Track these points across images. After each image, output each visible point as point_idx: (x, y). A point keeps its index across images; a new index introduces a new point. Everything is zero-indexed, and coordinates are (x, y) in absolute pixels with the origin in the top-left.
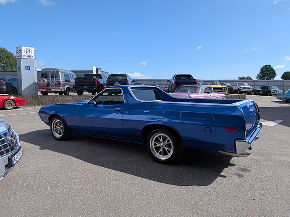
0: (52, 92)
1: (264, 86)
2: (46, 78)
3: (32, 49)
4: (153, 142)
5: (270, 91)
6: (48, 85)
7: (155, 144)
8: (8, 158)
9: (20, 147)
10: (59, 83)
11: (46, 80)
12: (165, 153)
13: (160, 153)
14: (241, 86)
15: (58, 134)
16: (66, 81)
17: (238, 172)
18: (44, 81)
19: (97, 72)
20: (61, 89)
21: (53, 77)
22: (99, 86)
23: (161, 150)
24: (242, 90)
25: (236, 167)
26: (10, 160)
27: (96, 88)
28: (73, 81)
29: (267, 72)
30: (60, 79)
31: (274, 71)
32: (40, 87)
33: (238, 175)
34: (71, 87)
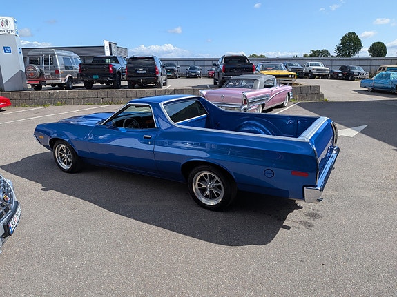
0: (49, 85)
1: (345, 66)
2: (36, 64)
3: (11, 20)
4: (197, 182)
5: (352, 74)
6: (41, 74)
7: (199, 185)
8: (4, 225)
9: (17, 203)
10: (57, 72)
11: (37, 68)
12: (213, 197)
13: (207, 197)
14: (314, 67)
15: (65, 163)
16: (67, 68)
17: (305, 219)
18: (34, 69)
19: (111, 54)
20: (61, 80)
21: (46, 63)
22: (114, 75)
23: (208, 193)
24: (315, 72)
25: (303, 210)
26: (6, 227)
27: (111, 78)
28: (76, 67)
29: (350, 43)
30: (57, 66)
31: (359, 40)
32: (30, 78)
33: (305, 224)
34: (75, 77)
